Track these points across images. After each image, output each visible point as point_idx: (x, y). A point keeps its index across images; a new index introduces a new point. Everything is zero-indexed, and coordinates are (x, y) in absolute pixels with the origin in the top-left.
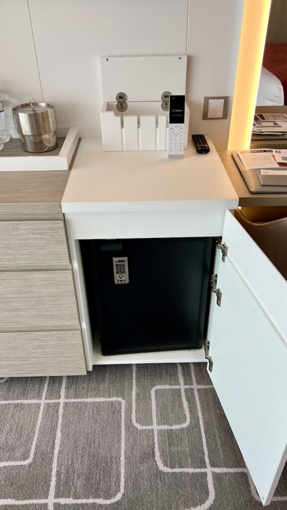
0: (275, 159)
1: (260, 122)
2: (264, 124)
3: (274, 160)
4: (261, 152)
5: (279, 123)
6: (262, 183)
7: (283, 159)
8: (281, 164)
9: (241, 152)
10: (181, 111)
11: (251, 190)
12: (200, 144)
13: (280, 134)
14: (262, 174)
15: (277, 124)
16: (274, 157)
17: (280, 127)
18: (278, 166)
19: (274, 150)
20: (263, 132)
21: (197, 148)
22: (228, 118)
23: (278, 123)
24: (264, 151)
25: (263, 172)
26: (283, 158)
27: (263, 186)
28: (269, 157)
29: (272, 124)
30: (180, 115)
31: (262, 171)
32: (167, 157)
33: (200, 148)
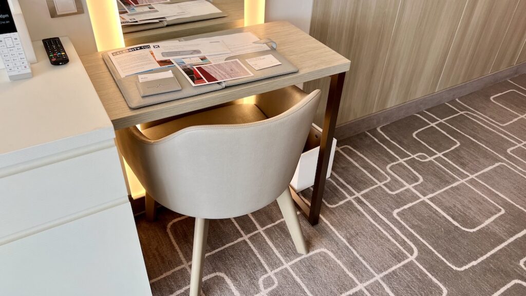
0: (154, 56)
1: (133, 7)
2: (138, 10)
3: (153, 59)
4: (137, 49)
5: (156, 7)
6: (142, 94)
7: (163, 56)
8: (162, 63)
9: (113, 54)
10: (7, 16)
11: (130, 106)
12: (54, 53)
13: (157, 21)
14: (140, 82)
15: (152, 8)
16: (152, 54)
17: (157, 11)
18: (158, 66)
19: (151, 45)
20: (137, 22)
21: (50, 58)
22: (85, 11)
23: (153, 6)
24: (141, 48)
25: (142, 78)
26: (163, 54)
27: (143, 97)
28: (147, 55)
29: (146, 9)
30: (8, 22)
31: (140, 77)
32: (8, 80)
33: (54, 60)
